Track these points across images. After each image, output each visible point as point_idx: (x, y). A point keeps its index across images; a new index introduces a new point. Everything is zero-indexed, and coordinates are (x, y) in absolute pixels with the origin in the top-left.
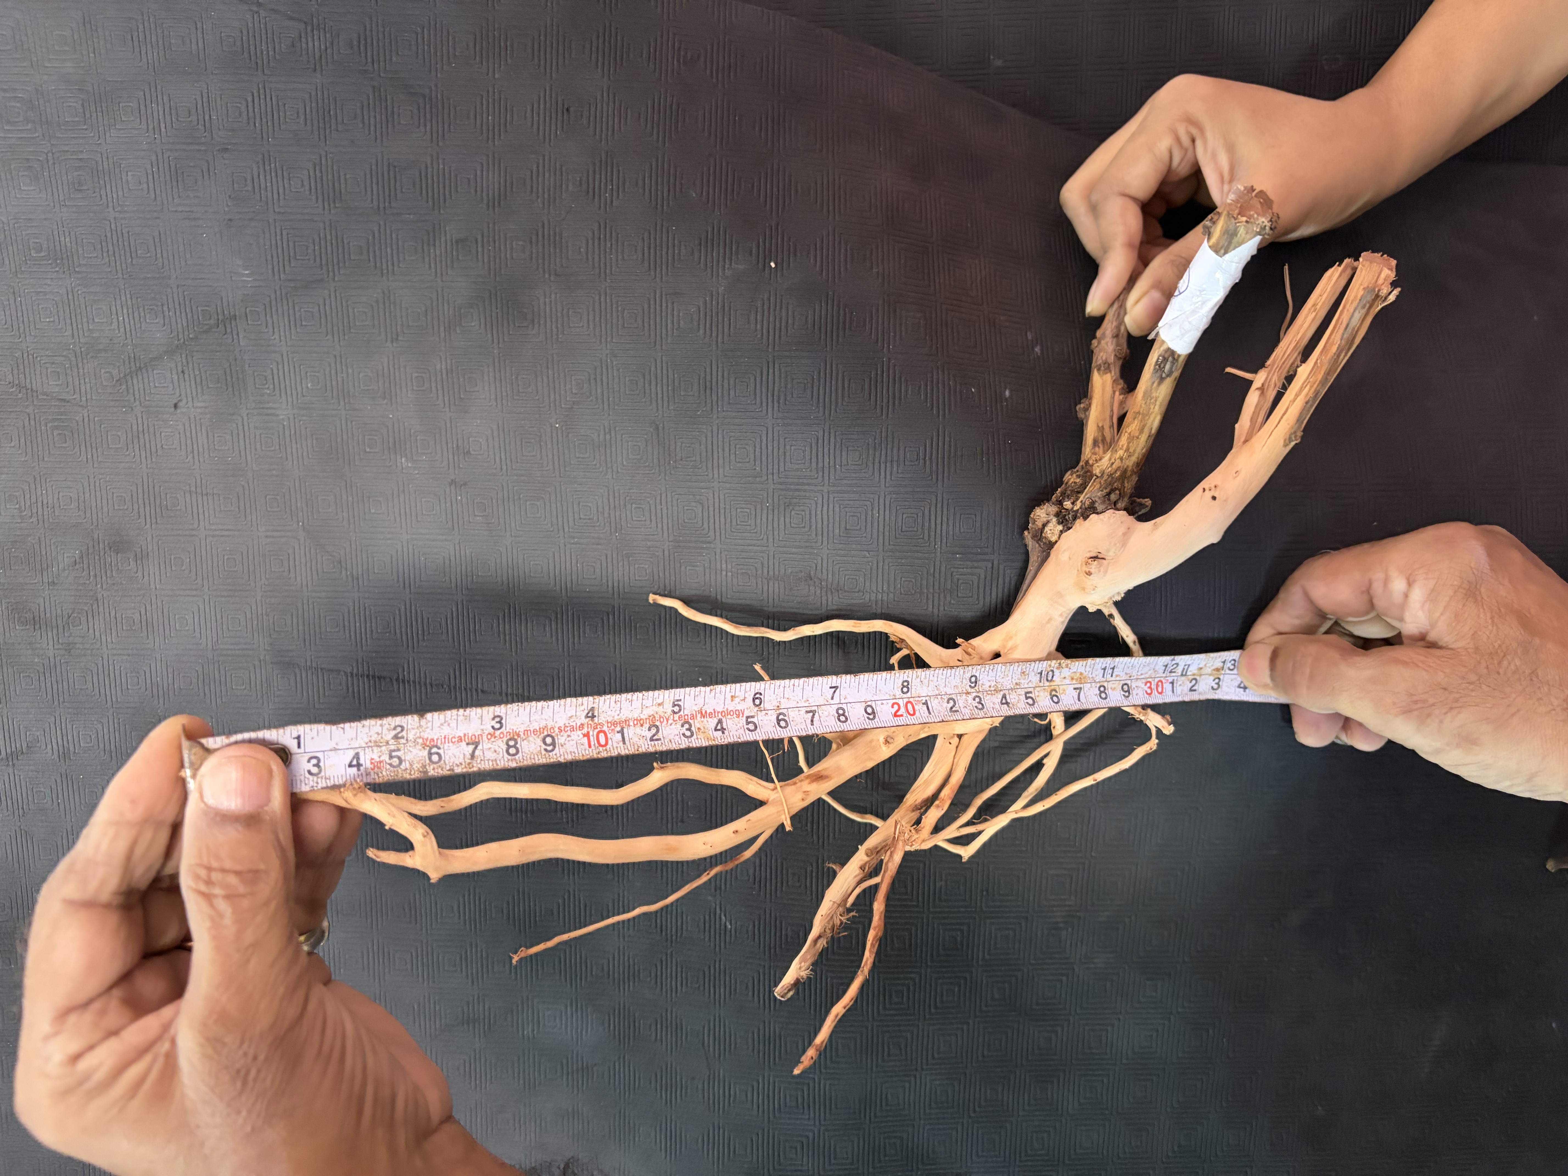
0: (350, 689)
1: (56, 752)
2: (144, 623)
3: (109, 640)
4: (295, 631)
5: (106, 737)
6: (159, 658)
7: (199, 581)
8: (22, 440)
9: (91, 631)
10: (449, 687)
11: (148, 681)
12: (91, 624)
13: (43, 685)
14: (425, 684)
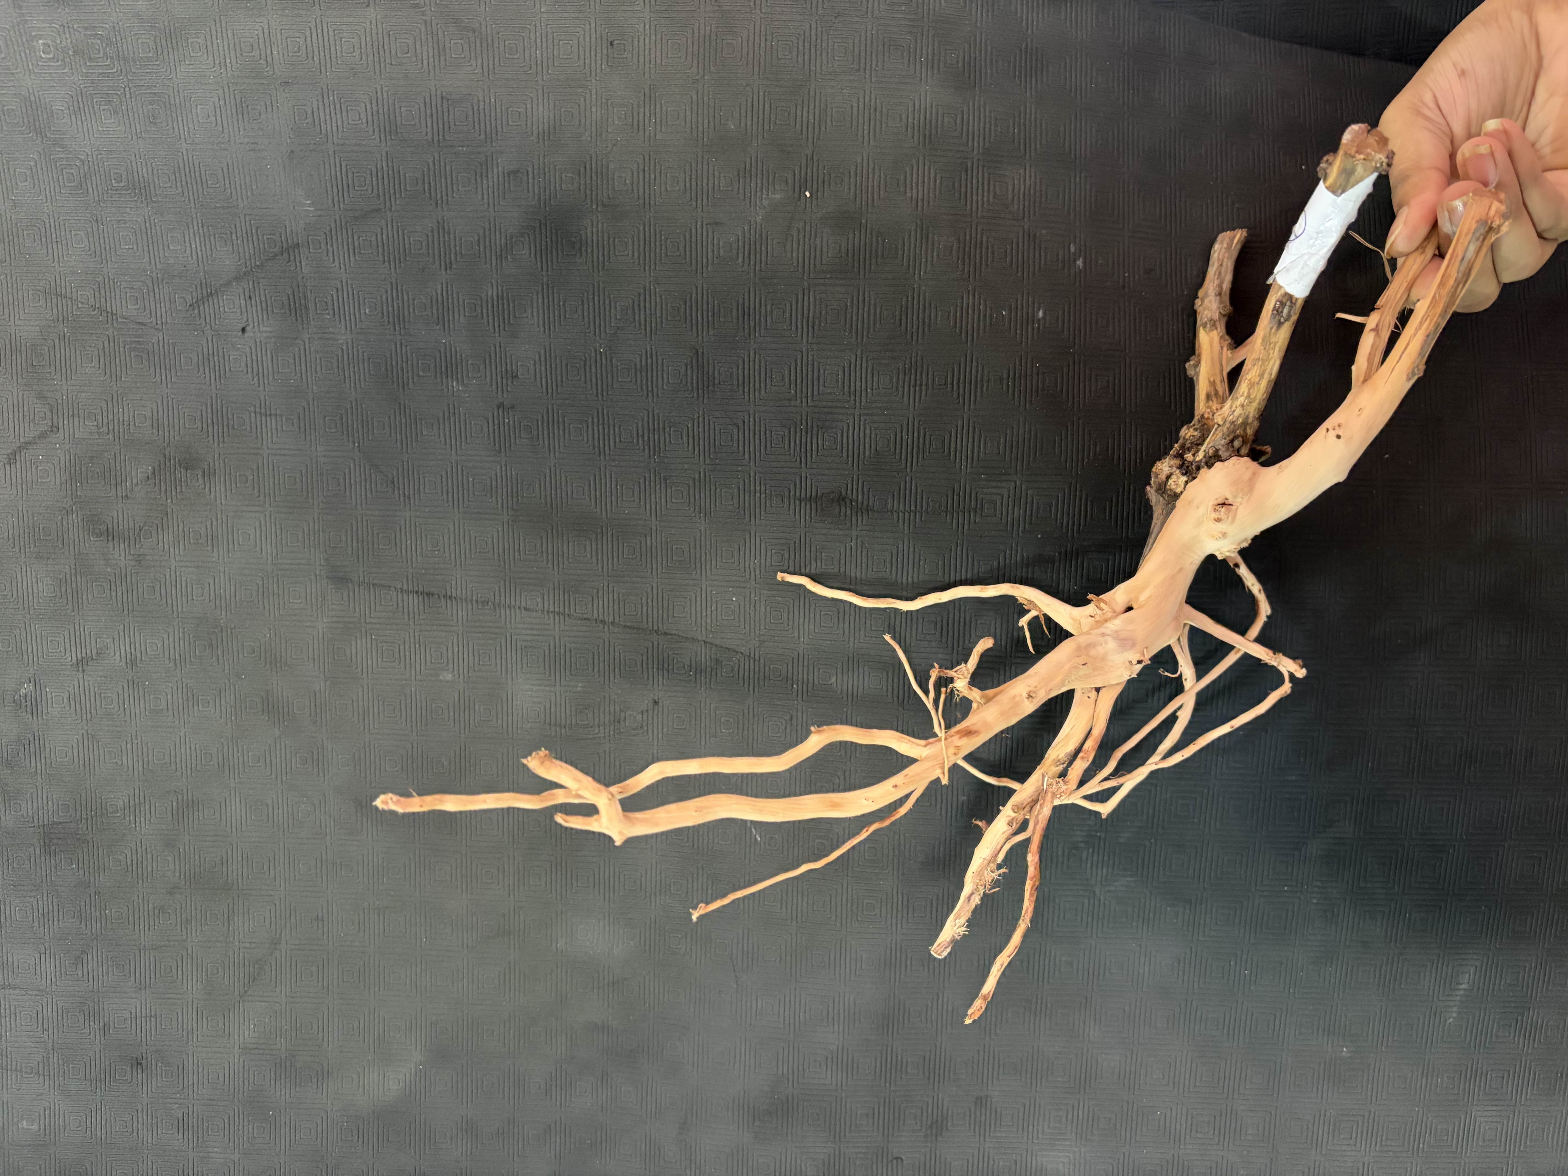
0: (400, 605)
1: (124, 660)
2: (209, 537)
3: (177, 553)
4: (349, 548)
5: (172, 646)
6: (222, 570)
7: (262, 497)
8: (102, 360)
9: (161, 543)
10: (494, 604)
11: (212, 594)
12: (160, 537)
13: (114, 594)
14: (471, 601)
